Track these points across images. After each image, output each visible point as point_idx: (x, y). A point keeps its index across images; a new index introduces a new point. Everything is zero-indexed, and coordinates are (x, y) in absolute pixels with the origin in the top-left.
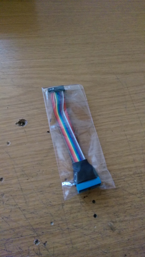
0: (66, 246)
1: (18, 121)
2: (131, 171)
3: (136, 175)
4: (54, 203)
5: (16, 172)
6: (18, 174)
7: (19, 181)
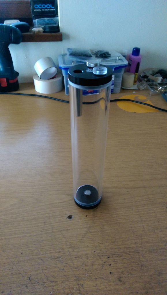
0: (94, 288)
1: (68, 216)
2: (133, 249)
3: (136, 252)
4: (88, 264)
5: (67, 245)
6: (68, 246)
7: (69, 250)
